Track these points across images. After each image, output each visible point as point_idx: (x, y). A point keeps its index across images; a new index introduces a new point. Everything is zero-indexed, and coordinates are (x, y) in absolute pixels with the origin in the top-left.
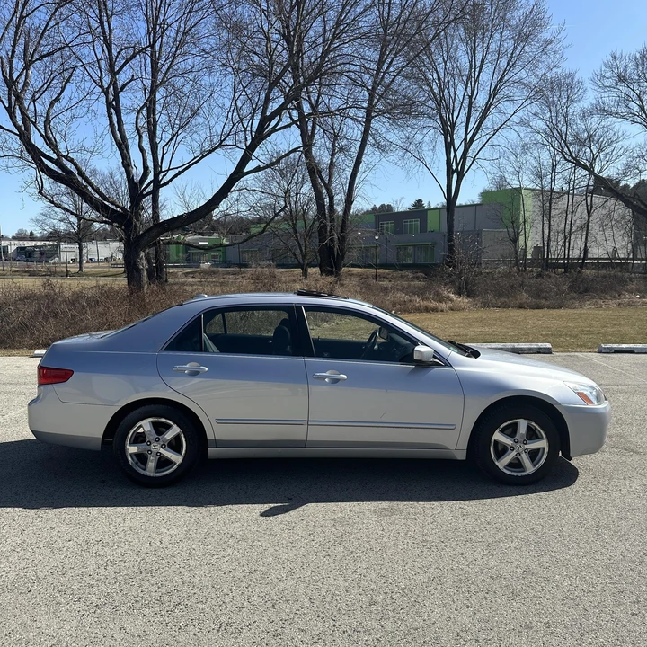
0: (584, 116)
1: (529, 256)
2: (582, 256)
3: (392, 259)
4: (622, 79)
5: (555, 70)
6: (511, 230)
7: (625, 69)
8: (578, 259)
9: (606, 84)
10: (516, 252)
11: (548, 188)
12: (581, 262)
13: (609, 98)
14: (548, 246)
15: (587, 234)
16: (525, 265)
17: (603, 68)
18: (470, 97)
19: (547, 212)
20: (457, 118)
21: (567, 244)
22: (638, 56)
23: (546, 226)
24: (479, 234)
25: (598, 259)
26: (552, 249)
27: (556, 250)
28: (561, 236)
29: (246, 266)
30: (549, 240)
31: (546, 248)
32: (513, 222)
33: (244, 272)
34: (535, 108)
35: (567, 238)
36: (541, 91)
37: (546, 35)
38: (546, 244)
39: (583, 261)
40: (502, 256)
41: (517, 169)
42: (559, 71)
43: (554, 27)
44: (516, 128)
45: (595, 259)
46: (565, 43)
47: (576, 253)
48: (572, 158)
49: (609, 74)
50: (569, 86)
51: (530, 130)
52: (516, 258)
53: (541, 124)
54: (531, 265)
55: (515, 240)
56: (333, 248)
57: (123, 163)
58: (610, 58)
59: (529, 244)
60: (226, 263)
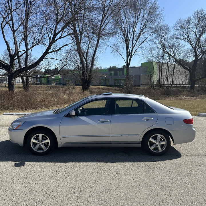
0: (171, 39)
1: (155, 84)
2: (171, 83)
3: (113, 83)
4: (182, 27)
5: (161, 24)
6: (149, 75)
7: (183, 24)
8: (170, 85)
9: (177, 29)
10: (151, 82)
11: (161, 62)
12: (171, 85)
13: (178, 33)
14: (161, 80)
15: (173, 77)
16: (154, 86)
17: (176, 24)
18: (134, 32)
19: (161, 69)
20: (130, 38)
21: (167, 80)
22: (187, 20)
23: (160, 74)
24: (140, 76)
25: (176, 85)
26: (162, 81)
27: (164, 82)
28: (165, 77)
29: (65, 85)
30: (161, 79)
31: (160, 81)
32: (150, 73)
33: (65, 87)
34: (155, 36)
35: (167, 78)
36: (157, 30)
37: (158, 12)
38: (160, 80)
39: (172, 85)
40: (147, 83)
41: (152, 56)
42: (162, 24)
43: (160, 10)
44: (148, 42)
45: (175, 84)
46: (163, 15)
47: (170, 82)
48: (167, 52)
49: (178, 26)
50: (166, 29)
51: (153, 43)
52: (151, 84)
53: (157, 41)
54: (156, 86)
55: (151, 78)
56: (87, 79)
57: (7, 48)
58: (179, 21)
59: (155, 79)
60: (60, 84)
